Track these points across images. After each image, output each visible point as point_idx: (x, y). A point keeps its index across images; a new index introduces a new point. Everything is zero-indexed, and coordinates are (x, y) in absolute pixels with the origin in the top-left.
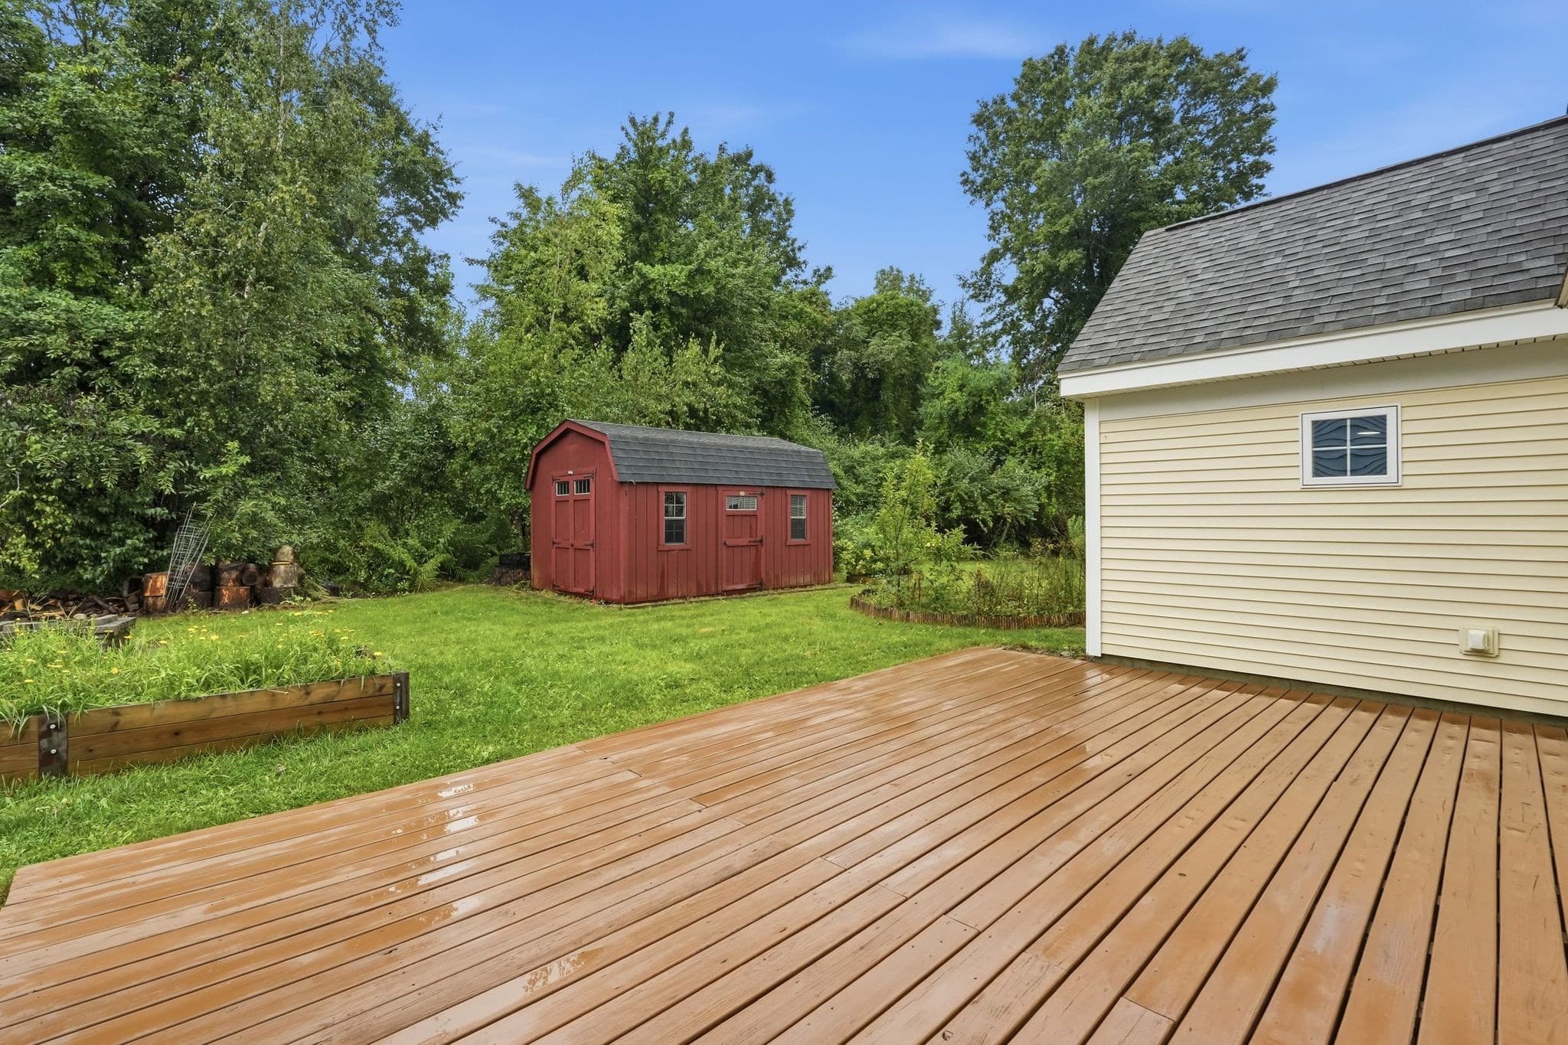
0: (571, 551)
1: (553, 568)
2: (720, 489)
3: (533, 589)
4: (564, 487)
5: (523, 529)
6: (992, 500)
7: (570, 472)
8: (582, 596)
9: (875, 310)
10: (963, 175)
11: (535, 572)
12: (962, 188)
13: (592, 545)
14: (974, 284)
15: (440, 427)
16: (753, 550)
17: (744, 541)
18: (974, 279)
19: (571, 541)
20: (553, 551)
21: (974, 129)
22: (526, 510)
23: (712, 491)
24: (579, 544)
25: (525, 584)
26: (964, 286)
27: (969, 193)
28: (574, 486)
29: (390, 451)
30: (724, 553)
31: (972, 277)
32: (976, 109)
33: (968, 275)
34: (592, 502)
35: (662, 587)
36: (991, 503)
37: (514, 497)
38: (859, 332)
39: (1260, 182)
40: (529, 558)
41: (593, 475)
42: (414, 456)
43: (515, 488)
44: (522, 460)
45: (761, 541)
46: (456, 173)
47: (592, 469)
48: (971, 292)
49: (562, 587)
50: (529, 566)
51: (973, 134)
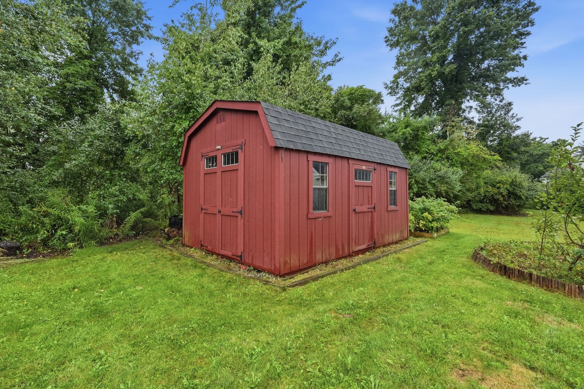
0: (219, 217)
1: (201, 230)
2: (351, 162)
3: (184, 245)
4: (213, 160)
5: (178, 198)
6: (434, 184)
7: (218, 147)
8: (230, 259)
9: (354, 93)
10: (386, 37)
11: (186, 232)
12: (385, 44)
13: (241, 212)
14: (391, 87)
15: (118, 124)
16: (370, 214)
17: (365, 208)
18: (392, 85)
19: (219, 207)
20: (202, 216)
21: (392, 16)
22: (180, 184)
23: (345, 162)
24: (227, 210)
25: (178, 240)
26: (386, 88)
27: (389, 47)
28: (221, 159)
29: (82, 142)
30: (353, 217)
31: (391, 83)
32: (393, 7)
33: (388, 83)
34: (241, 172)
35: (311, 254)
36: (434, 185)
37: (172, 174)
38: (348, 103)
39: (523, 41)
40: (182, 219)
41: (242, 146)
42: (97, 143)
43: (172, 168)
44: (177, 147)
45: (374, 208)
46: (149, 14)
47: (240, 141)
48: (390, 91)
49: (210, 248)
50: (182, 226)
51: (392, 18)
